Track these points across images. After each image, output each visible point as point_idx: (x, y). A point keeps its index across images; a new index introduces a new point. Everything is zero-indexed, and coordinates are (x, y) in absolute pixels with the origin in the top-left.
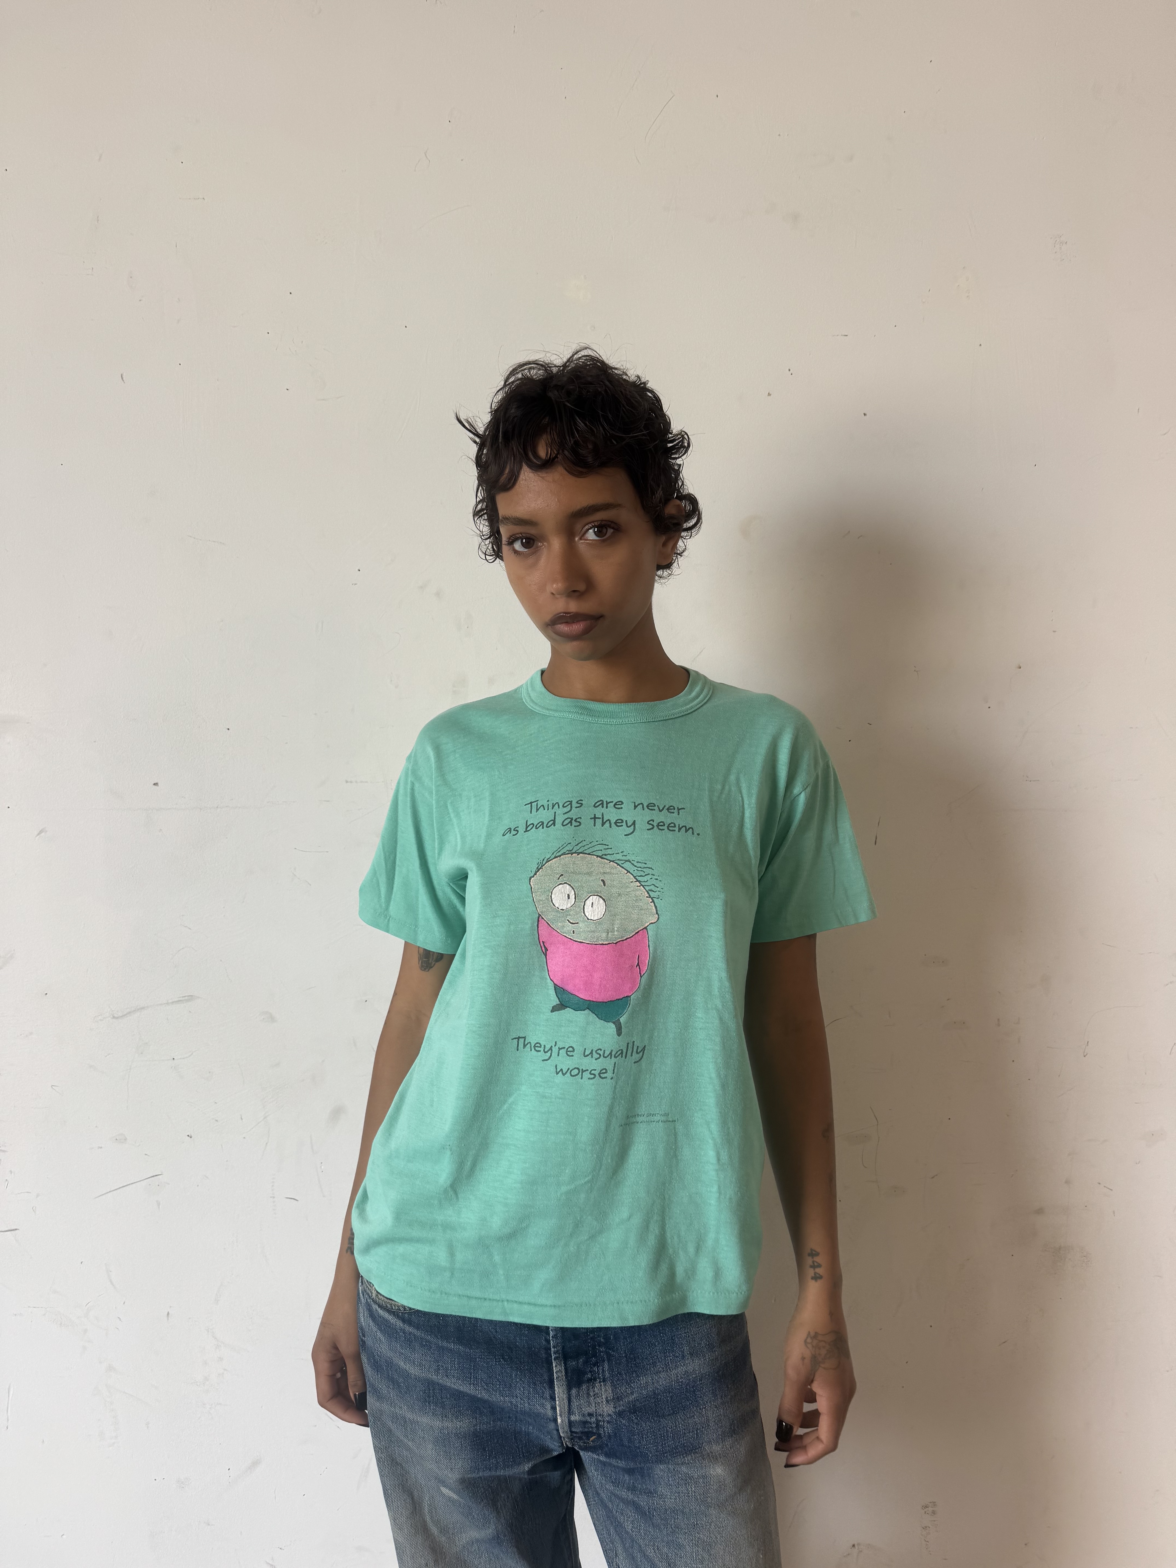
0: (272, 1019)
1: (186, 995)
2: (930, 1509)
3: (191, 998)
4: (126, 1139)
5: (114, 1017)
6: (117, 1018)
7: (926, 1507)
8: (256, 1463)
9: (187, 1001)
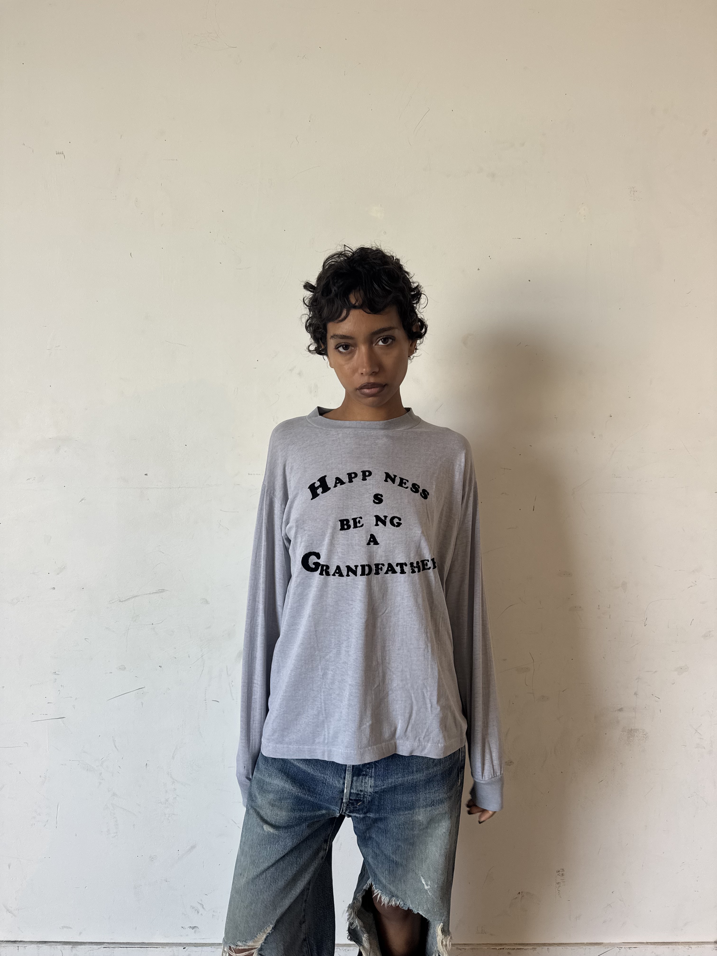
0: (207, 602)
1: (160, 589)
2: (561, 873)
4: (125, 668)
5: (120, 601)
8: (193, 847)
9: (161, 592)
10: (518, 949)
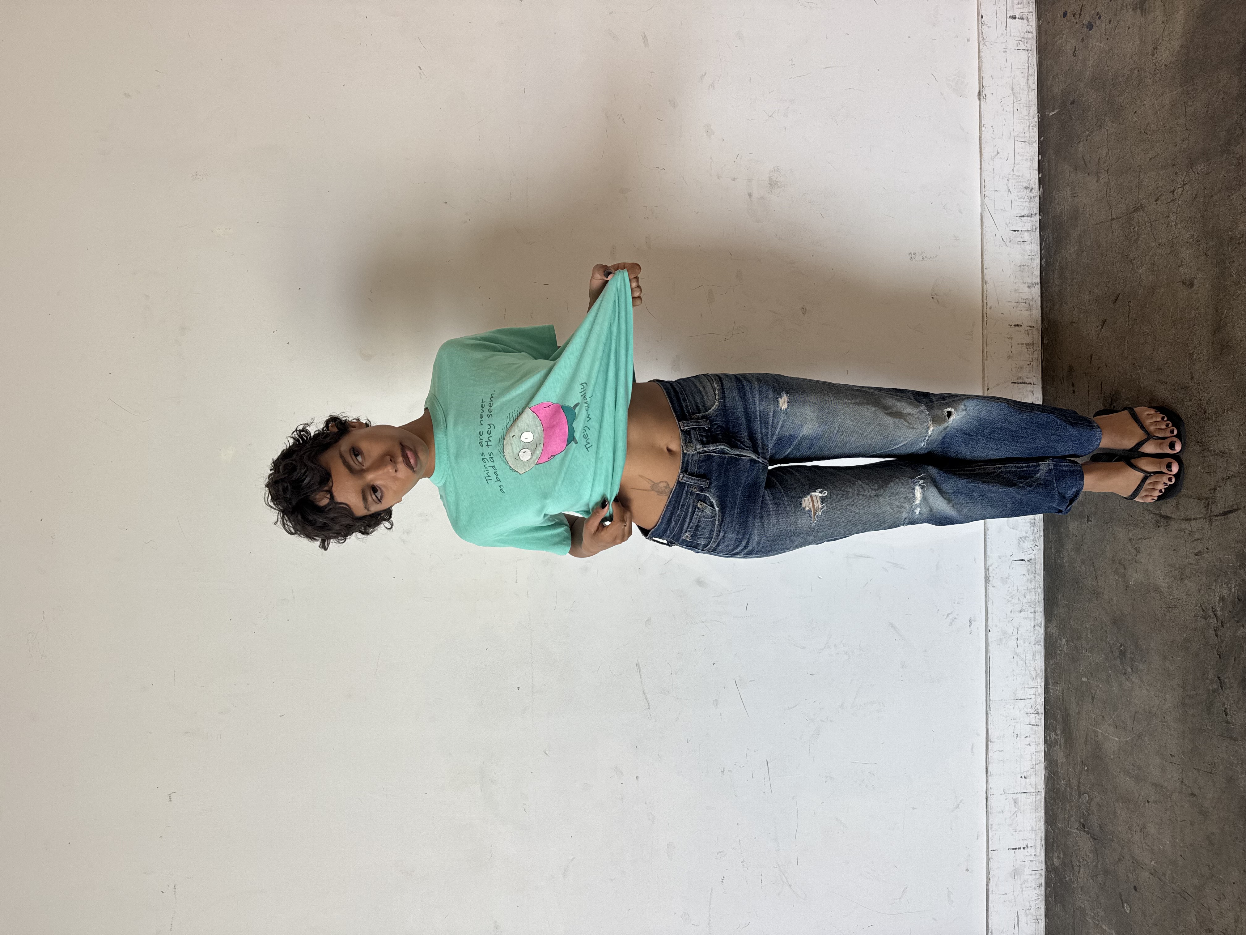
0: (649, 620)
1: (636, 668)
2: (913, 256)
3: (638, 665)
4: (716, 700)
5: (649, 708)
6: (649, 706)
7: (911, 258)
8: (892, 625)
9: (639, 667)
10: (986, 300)
